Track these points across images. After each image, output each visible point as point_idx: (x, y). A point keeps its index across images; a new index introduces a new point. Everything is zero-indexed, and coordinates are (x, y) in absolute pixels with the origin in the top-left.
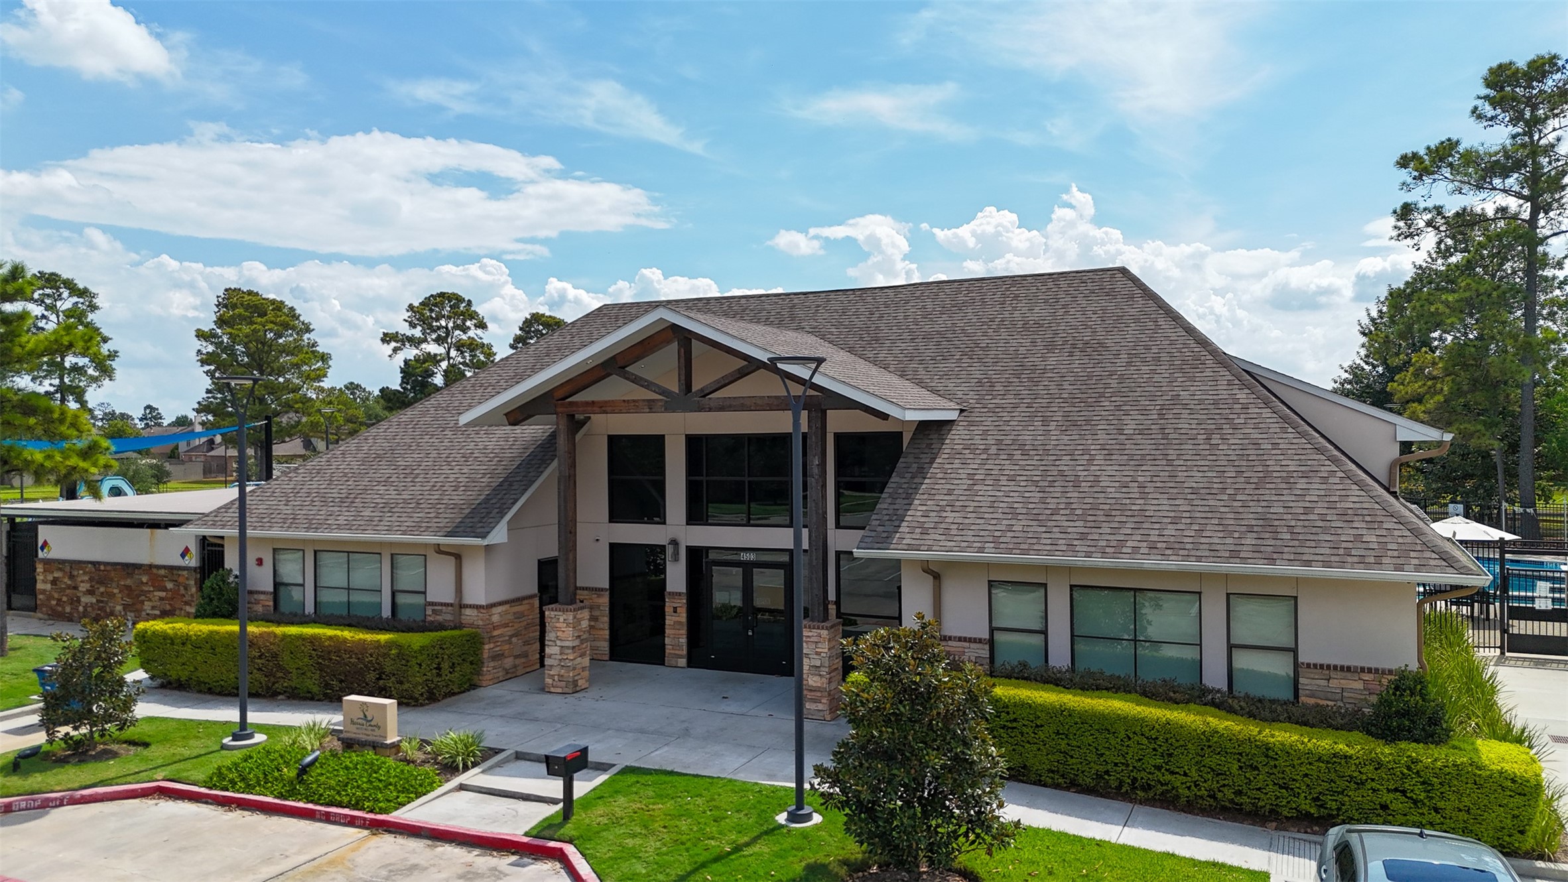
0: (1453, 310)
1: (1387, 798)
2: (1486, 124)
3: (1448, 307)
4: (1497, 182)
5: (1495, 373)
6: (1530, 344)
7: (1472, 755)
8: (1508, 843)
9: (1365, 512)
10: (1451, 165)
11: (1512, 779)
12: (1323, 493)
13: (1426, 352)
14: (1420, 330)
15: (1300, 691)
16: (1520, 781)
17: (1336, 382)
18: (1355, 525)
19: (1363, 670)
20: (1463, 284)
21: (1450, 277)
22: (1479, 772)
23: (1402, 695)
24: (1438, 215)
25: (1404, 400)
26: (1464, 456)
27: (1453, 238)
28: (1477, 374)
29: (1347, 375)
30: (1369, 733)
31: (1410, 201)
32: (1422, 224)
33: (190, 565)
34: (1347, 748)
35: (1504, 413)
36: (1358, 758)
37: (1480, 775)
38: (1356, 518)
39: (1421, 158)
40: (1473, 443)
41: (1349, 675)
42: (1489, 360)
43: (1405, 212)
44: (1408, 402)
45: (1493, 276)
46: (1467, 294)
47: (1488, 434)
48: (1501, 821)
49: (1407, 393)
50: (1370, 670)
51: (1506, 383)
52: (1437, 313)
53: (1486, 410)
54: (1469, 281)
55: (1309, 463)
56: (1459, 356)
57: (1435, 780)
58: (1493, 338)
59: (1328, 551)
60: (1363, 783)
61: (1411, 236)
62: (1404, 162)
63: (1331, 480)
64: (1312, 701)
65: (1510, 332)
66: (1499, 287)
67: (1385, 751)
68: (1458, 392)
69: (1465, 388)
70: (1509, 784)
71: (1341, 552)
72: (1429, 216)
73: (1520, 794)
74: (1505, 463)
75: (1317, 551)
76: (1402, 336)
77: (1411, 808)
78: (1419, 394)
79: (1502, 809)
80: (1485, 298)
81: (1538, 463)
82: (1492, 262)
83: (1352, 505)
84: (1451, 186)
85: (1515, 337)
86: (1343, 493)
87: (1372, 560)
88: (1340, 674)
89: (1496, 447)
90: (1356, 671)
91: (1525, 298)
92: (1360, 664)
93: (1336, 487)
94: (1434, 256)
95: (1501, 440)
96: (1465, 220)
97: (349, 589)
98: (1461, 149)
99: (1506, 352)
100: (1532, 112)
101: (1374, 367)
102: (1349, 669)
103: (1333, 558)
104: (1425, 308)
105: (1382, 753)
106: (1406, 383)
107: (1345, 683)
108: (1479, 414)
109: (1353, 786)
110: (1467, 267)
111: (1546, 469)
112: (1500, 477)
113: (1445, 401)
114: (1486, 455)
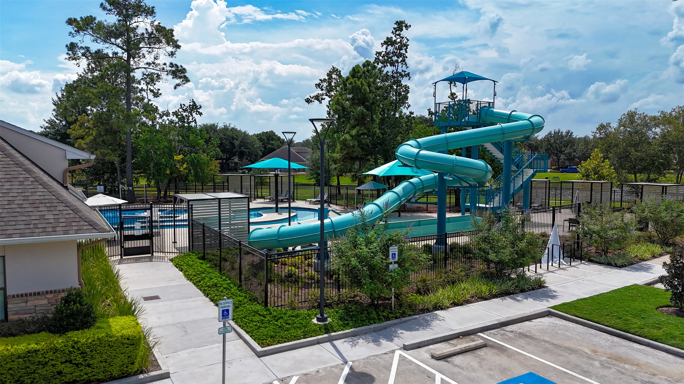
0: (96, 97)
1: (61, 367)
2: (107, 12)
3: (94, 95)
4: (113, 40)
5: (115, 127)
6: (129, 115)
7: (108, 330)
8: (126, 371)
9: (47, 201)
10: (92, 28)
11: (128, 338)
12: (20, 191)
13: (85, 116)
14: (81, 105)
15: (9, 313)
16: (131, 338)
17: (42, 128)
18: (40, 209)
19: (47, 292)
20: (100, 85)
21: (94, 82)
22: (111, 339)
23: (69, 305)
24: (87, 51)
25: (75, 138)
26: (103, 164)
27: (95, 64)
28: (107, 127)
29: (47, 125)
30: (51, 332)
31: (74, 42)
32: (80, 55)
34: (36, 346)
35: (119, 145)
36: (43, 350)
37: (111, 341)
38: (41, 205)
39: (78, 22)
40: (107, 158)
41: (39, 297)
42: (113, 121)
43: (72, 47)
44: (77, 139)
45: (113, 84)
46: (102, 90)
47: (113, 154)
48: (122, 362)
49: (76, 134)
50: (51, 292)
51: (120, 132)
52: (88, 97)
53: (112, 144)
54: (102, 84)
55: (12, 173)
56: (100, 119)
57: (88, 350)
58: (113, 111)
59: (23, 227)
60: (46, 363)
61: (75, 59)
62: (70, 22)
63: (26, 183)
64: (16, 317)
65: (121, 109)
66: (115, 88)
67: (59, 341)
68: (100, 135)
69: (103, 133)
70: (126, 341)
71: (32, 226)
72: (83, 51)
73: (131, 345)
74: (120, 167)
75: (17, 227)
76: (73, 107)
77: (75, 369)
78: (82, 135)
79: (123, 355)
80: (110, 93)
81: (134, 167)
82: (112, 77)
83: (38, 198)
84: (92, 38)
85: (123, 112)
86: (33, 190)
87: (50, 229)
88: (33, 298)
89: (116, 160)
90: (43, 294)
91: (126, 94)
92: (44, 289)
93: (28, 187)
94: (87, 71)
95: (119, 157)
96: (99, 56)
98: (96, 21)
99: (119, 118)
100: (126, 12)
101: (61, 121)
102: (39, 294)
103: (27, 231)
104: (83, 94)
105: (57, 343)
106: (76, 130)
107: (36, 302)
108: (109, 146)
109: (41, 366)
110: (102, 78)
111: (136, 169)
112: (118, 173)
113: (94, 139)
114: (113, 164)
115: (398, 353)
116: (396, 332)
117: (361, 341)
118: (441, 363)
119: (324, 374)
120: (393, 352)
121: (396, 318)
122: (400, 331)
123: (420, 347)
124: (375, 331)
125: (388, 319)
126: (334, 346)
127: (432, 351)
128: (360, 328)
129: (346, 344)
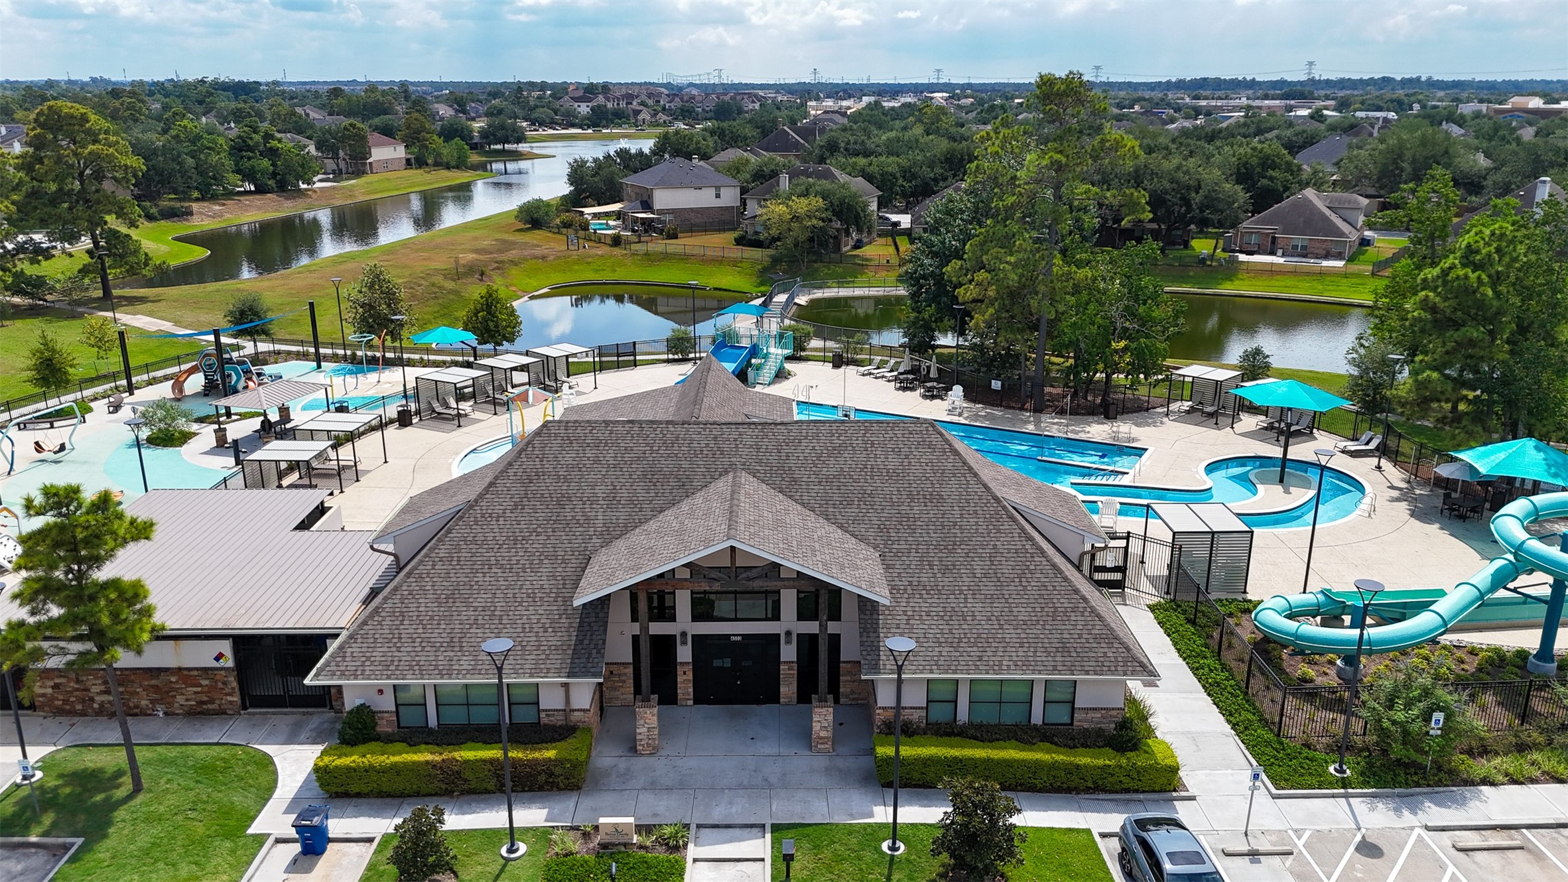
7: (1155, 759)
16: (1173, 768)
22: (1159, 767)
30: (1114, 749)
33: (226, 666)
48: (1163, 782)
57: (1143, 771)
64: (1079, 723)
70: (1168, 769)
73: (1172, 772)
79: (1164, 778)
88: (1092, 712)
97: (468, 705)
105: (1122, 762)
107: (1094, 715)
115: (1418, 831)
116: (1422, 803)
117: (1380, 805)
118: (1461, 854)
119: (1335, 835)
120: (1412, 828)
121: (1429, 785)
122: (1427, 804)
123: (1444, 830)
124: (1399, 796)
125: (1418, 785)
126: (1349, 805)
127: (1457, 839)
128: (1382, 790)
129: (1363, 805)
